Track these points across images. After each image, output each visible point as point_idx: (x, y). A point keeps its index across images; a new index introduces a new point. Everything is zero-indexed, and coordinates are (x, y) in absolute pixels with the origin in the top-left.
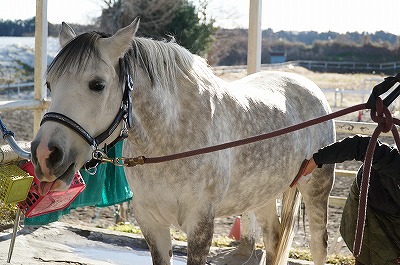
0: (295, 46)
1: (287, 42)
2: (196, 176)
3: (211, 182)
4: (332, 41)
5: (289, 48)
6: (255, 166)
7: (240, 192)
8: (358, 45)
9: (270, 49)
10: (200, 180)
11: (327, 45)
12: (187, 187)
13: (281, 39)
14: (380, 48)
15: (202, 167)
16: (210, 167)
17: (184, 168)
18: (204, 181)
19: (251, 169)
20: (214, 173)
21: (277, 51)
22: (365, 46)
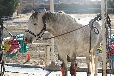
0: (47, 5)
1: (44, 4)
2: (71, 43)
3: (75, 45)
4: (60, 3)
5: (45, 6)
6: (88, 41)
7: (84, 48)
8: (70, 4)
9: (38, 7)
10: (72, 44)
11: (59, 4)
12: (69, 45)
13: (42, 3)
14: (77, 4)
15: (72, 41)
16: (75, 41)
17: (67, 41)
18: (73, 44)
19: (87, 42)
20: (76, 43)
21: (41, 8)
22: (72, 4)
